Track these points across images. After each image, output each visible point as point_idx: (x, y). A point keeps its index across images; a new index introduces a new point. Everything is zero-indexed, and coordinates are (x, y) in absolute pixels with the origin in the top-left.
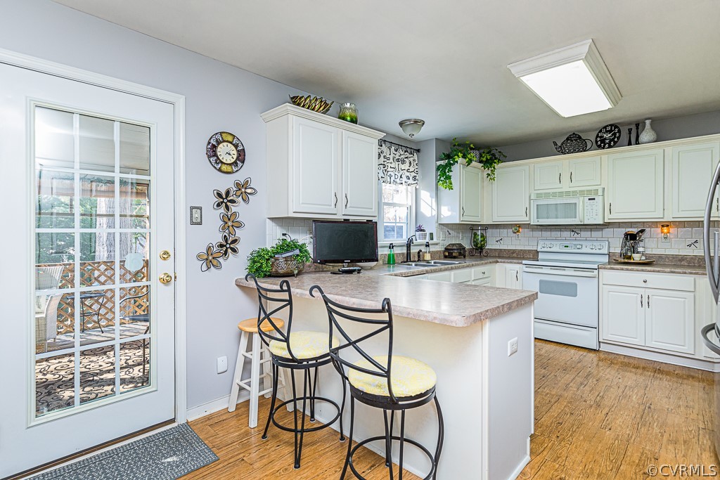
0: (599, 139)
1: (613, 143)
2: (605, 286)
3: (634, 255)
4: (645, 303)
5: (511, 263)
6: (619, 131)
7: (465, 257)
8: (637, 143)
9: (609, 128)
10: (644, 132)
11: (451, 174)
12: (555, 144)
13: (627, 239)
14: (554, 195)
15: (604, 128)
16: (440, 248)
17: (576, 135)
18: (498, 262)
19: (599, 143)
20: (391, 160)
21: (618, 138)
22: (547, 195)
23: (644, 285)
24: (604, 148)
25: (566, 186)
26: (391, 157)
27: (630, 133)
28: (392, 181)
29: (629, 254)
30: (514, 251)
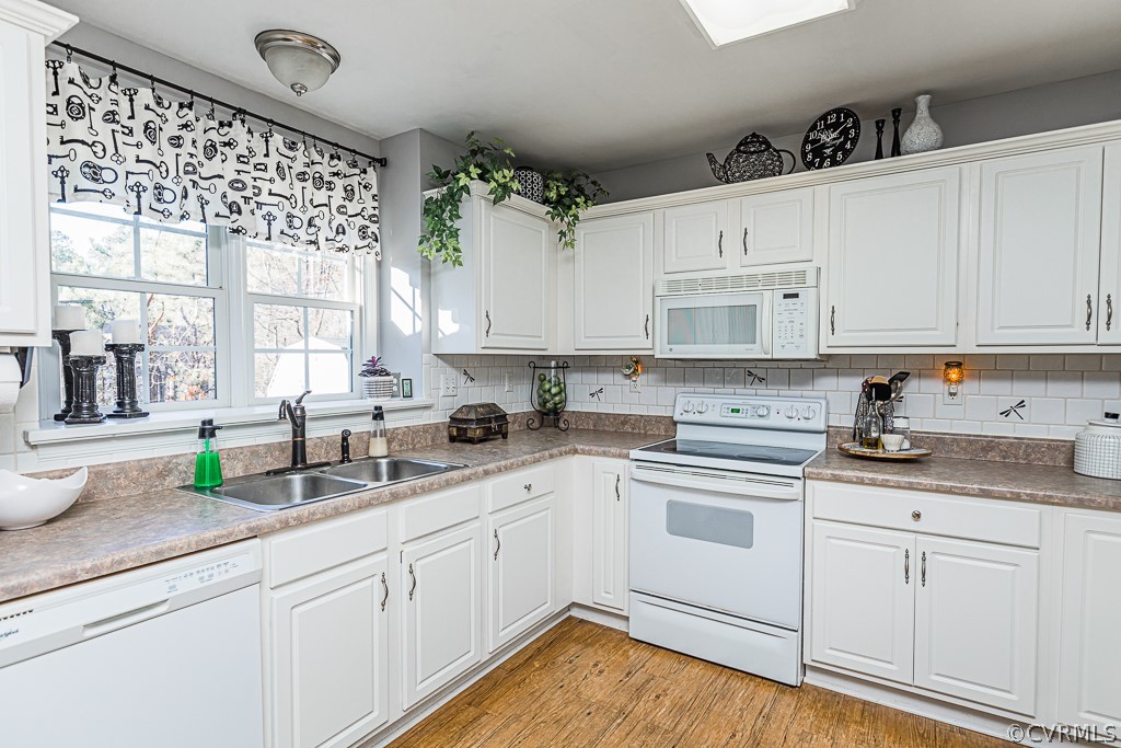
0: (808, 147)
1: (840, 154)
2: (817, 522)
3: (886, 438)
4: (915, 573)
5: (605, 454)
6: (856, 125)
7: (505, 436)
8: (896, 151)
9: (832, 119)
10: (913, 127)
11: (457, 224)
12: (711, 158)
13: (869, 397)
14: (707, 284)
15: (820, 119)
16: (439, 416)
17: (758, 136)
18: (576, 452)
19: (810, 156)
20: (272, 172)
21: (854, 141)
22: (691, 285)
23: (914, 525)
24: (820, 167)
25: (733, 264)
26: (271, 162)
27: (880, 131)
28: (275, 232)
29: (874, 435)
30: (625, 419)
